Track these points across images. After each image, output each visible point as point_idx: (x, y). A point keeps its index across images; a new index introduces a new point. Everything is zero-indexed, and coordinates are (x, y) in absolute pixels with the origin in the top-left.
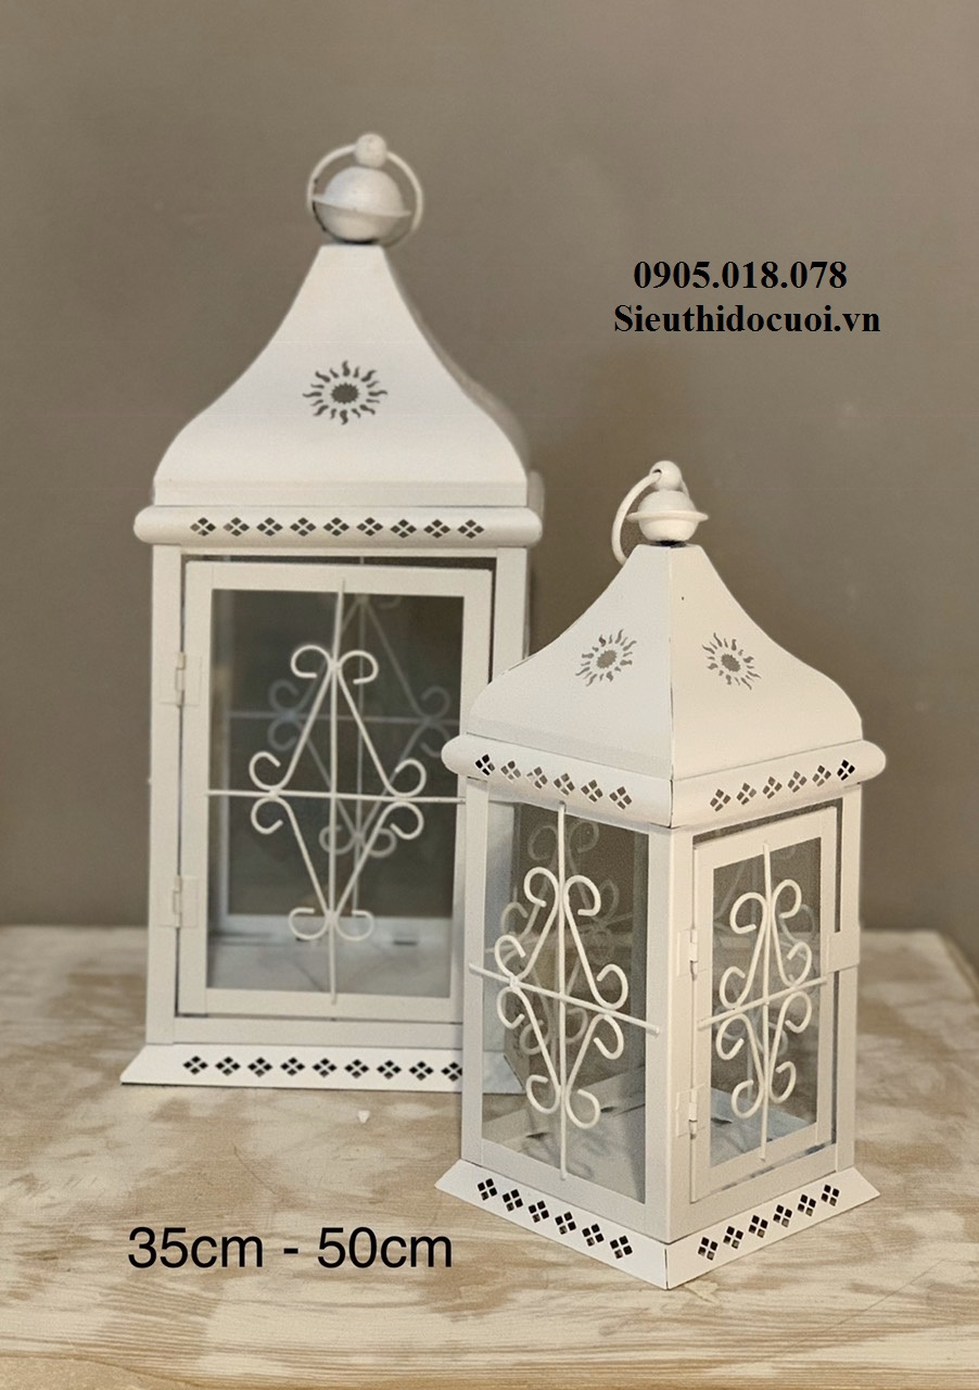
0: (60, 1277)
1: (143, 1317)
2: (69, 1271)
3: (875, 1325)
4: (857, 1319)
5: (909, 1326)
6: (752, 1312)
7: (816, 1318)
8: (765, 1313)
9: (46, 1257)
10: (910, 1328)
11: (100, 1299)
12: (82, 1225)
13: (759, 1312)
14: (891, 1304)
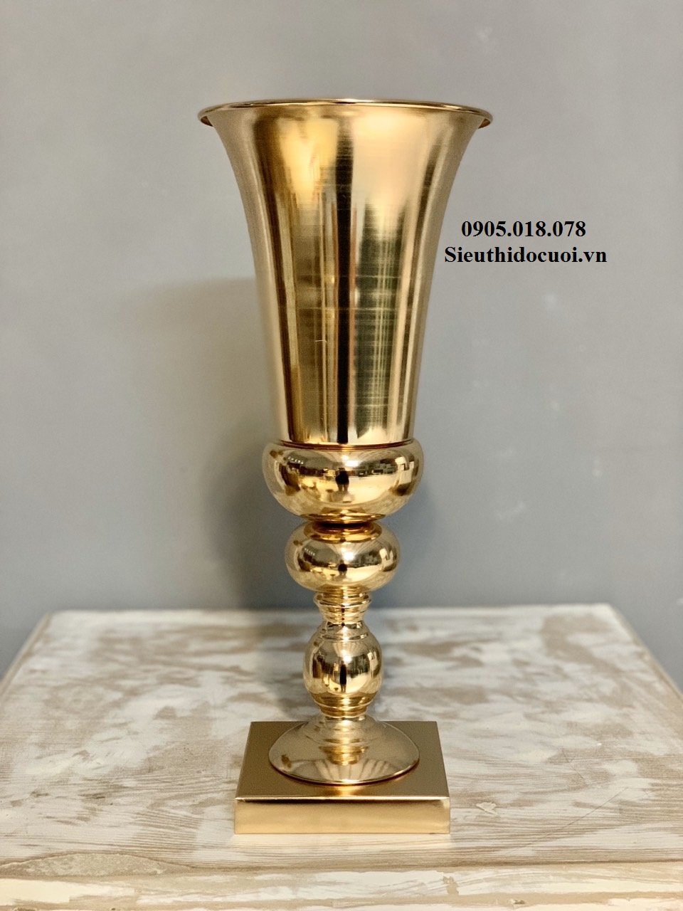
0: (106, 808)
1: (158, 829)
2: (112, 804)
3: (590, 825)
4: (580, 822)
5: (611, 825)
6: (518, 819)
7: (555, 822)
8: (525, 820)
9: (97, 797)
10: (611, 826)
11: (132, 820)
12: (117, 779)
13: (521, 820)
14: (598, 813)
